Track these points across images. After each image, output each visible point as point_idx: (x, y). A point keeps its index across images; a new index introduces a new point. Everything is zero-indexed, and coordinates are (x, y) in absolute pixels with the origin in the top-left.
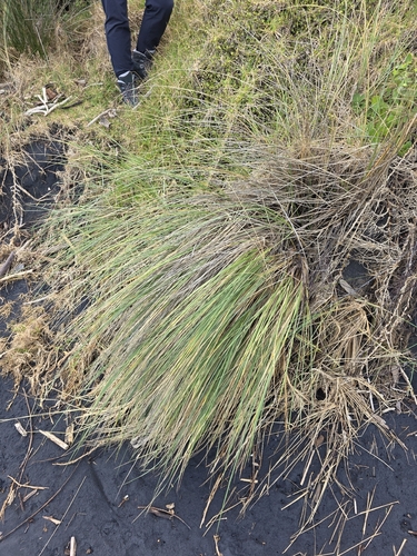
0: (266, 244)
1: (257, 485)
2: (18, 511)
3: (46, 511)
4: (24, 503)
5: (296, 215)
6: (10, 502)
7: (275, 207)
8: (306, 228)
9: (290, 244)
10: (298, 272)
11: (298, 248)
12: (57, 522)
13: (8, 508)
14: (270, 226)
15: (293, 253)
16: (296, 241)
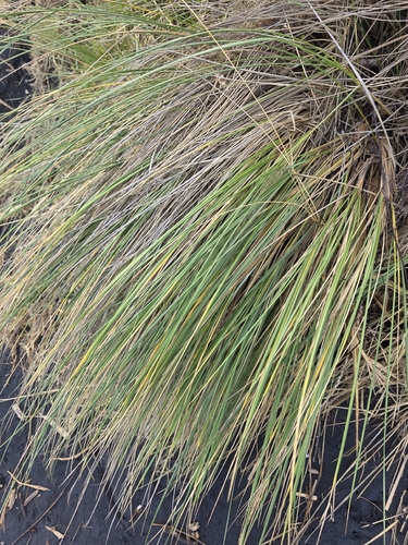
0: (301, 125)
1: (316, 504)
2: (20, 517)
3: (48, 519)
4: (25, 508)
5: (365, 47)
6: (10, 506)
7: (319, 39)
8: (390, 74)
9: (357, 115)
10: (375, 172)
11: (372, 121)
12: (60, 536)
13: (10, 512)
14: (310, 81)
15: (362, 132)
16: (367, 107)
